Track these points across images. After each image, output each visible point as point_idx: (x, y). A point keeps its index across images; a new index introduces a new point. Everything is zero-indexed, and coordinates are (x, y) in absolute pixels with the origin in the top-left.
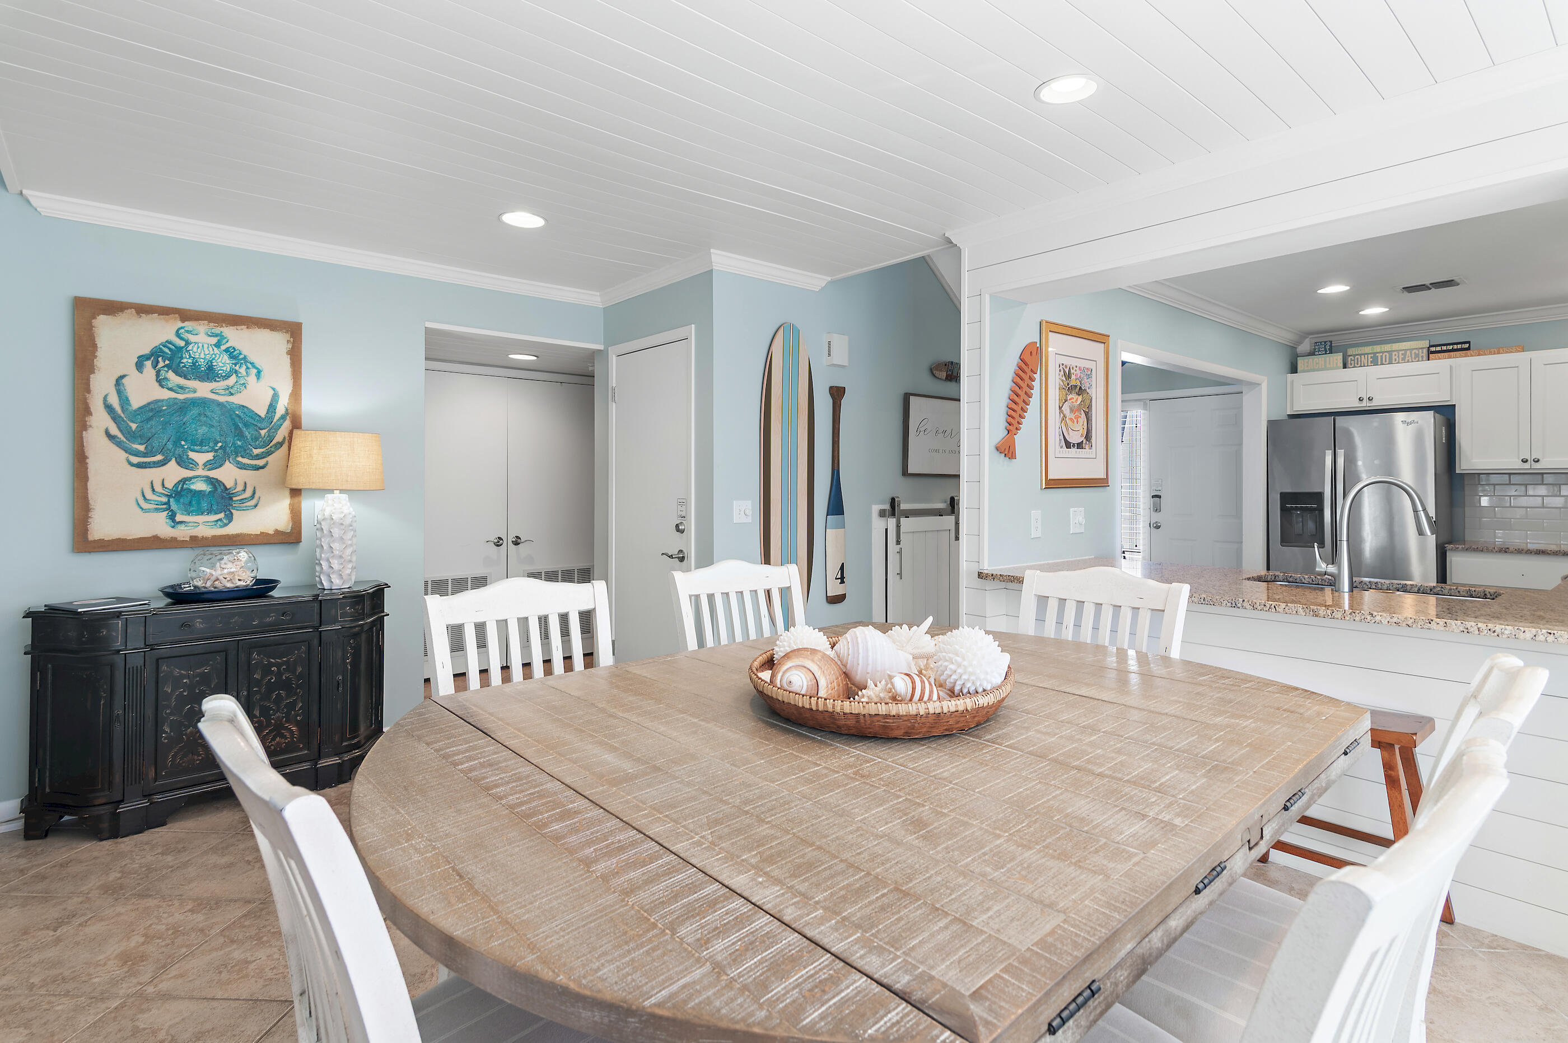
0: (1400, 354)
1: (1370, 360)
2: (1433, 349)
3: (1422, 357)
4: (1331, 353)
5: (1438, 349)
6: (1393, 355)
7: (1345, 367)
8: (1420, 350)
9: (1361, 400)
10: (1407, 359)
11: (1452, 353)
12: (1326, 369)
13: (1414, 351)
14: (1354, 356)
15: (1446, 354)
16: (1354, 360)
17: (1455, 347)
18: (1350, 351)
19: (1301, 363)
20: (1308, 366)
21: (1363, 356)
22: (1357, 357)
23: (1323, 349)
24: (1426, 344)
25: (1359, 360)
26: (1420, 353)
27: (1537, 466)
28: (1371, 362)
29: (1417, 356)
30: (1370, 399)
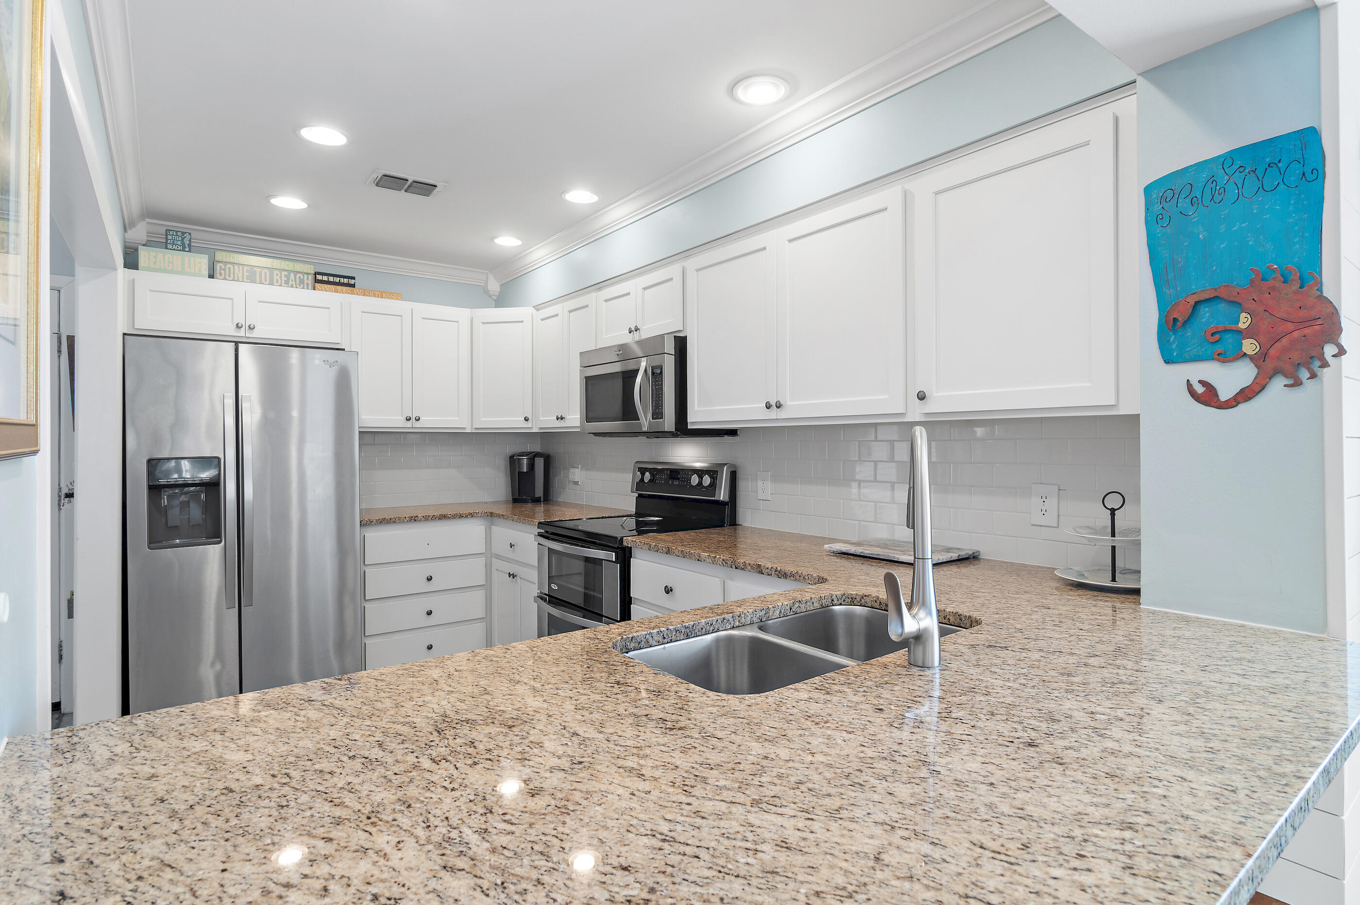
0: (283, 276)
1: (246, 274)
2: (319, 277)
3: (308, 284)
4: (190, 251)
5: (325, 278)
6: (275, 275)
7: (211, 276)
8: (305, 276)
9: (238, 326)
10: (290, 283)
11: (339, 287)
12: (182, 272)
13: (299, 275)
14: (226, 263)
15: (333, 287)
16: (224, 270)
17: (342, 280)
18: (220, 256)
19: (145, 256)
20: (155, 263)
21: (236, 267)
22: (229, 266)
23: (179, 243)
24: (311, 269)
25: (232, 270)
26: (305, 279)
27: (417, 424)
28: (248, 277)
29: (302, 282)
30: (251, 328)
